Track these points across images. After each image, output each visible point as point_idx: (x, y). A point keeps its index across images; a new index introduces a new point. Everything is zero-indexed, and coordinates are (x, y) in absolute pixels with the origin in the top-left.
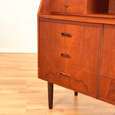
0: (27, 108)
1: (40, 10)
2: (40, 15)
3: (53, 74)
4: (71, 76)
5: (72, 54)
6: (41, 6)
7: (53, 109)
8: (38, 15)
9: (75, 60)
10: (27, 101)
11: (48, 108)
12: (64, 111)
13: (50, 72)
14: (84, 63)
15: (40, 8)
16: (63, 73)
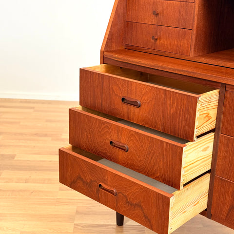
0: (75, 222)
1: (105, 43)
2: (105, 53)
3: (84, 182)
4: (119, 193)
5: (132, 144)
6: (107, 36)
7: (124, 226)
8: (102, 53)
9: (137, 157)
10: (76, 207)
11: (116, 224)
12: (146, 231)
13: (79, 178)
14: (154, 166)
15: (106, 39)
16: (103, 185)
